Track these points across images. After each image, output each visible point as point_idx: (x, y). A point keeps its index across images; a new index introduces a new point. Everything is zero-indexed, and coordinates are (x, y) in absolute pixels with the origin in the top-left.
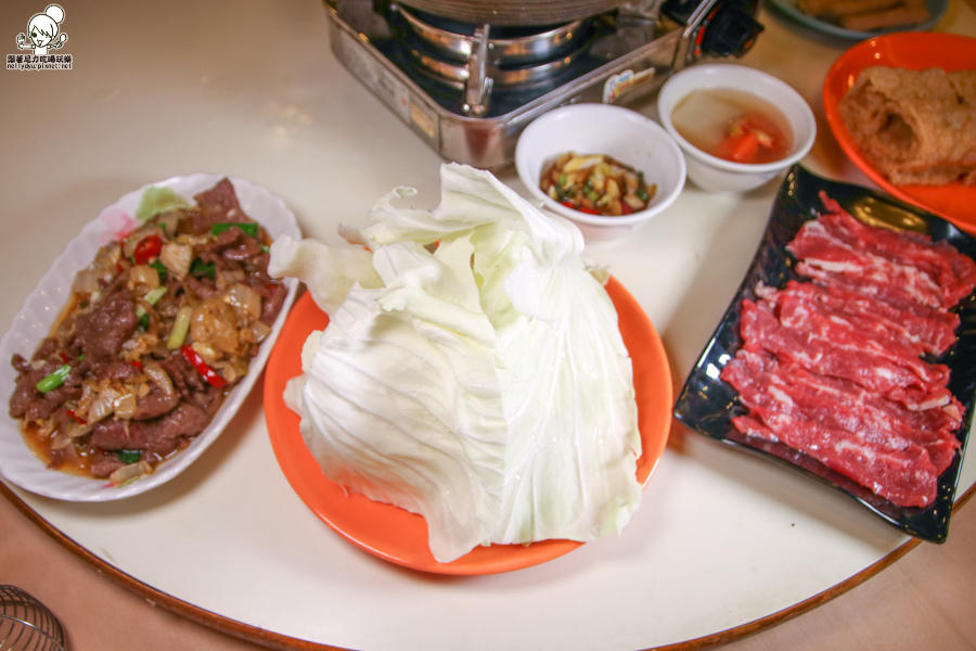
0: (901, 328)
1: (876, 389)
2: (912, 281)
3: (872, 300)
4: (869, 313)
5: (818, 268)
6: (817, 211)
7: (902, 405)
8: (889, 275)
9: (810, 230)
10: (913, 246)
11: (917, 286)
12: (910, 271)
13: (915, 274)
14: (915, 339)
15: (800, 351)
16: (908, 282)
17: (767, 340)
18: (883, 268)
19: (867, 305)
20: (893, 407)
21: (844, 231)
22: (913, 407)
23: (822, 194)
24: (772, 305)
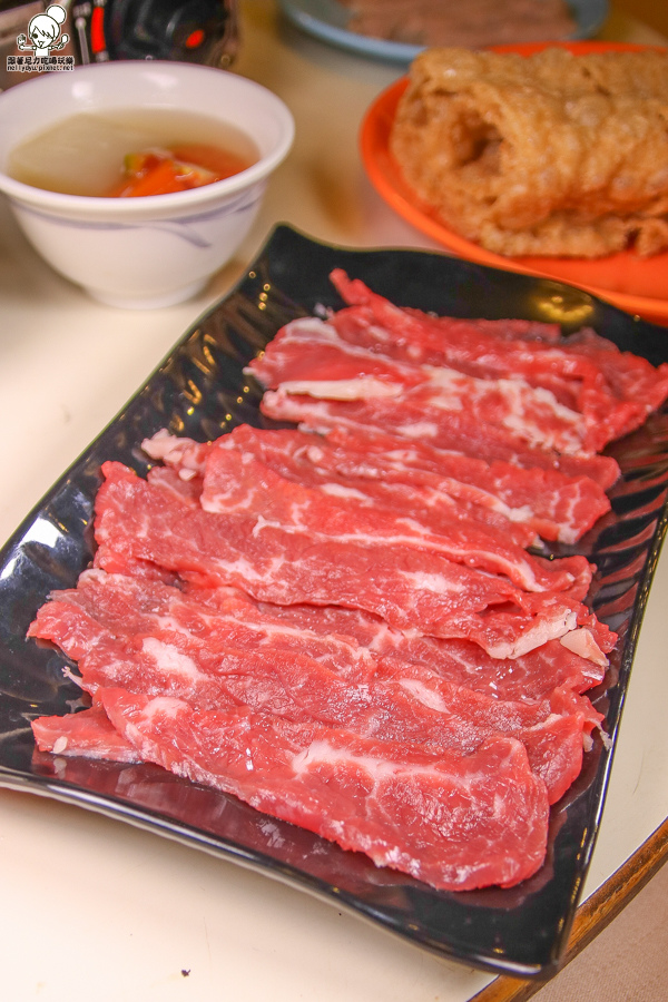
0: (485, 495)
1: (413, 620)
2: (517, 407)
3: (423, 446)
4: (411, 472)
5: (304, 398)
6: (326, 306)
7: (473, 649)
8: (465, 400)
9: (296, 332)
10: (522, 345)
11: (529, 415)
12: (512, 387)
13: (523, 392)
14: (521, 515)
15: (232, 559)
16: (507, 409)
17: (156, 542)
18: (453, 388)
19: (412, 456)
20: (456, 656)
21: (377, 332)
22: (500, 651)
23: (337, 276)
24: (186, 475)
